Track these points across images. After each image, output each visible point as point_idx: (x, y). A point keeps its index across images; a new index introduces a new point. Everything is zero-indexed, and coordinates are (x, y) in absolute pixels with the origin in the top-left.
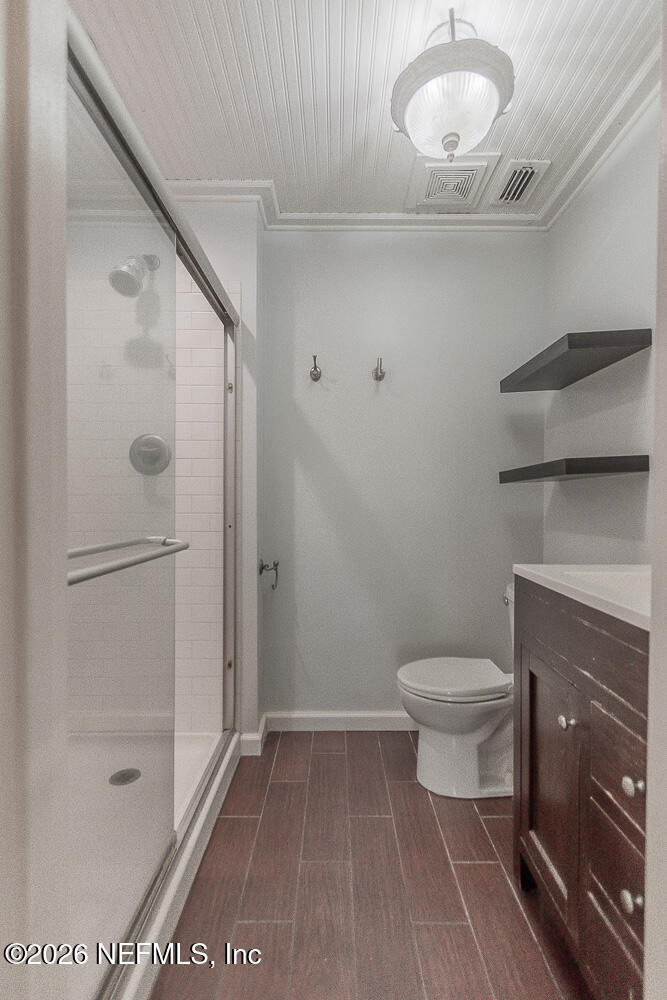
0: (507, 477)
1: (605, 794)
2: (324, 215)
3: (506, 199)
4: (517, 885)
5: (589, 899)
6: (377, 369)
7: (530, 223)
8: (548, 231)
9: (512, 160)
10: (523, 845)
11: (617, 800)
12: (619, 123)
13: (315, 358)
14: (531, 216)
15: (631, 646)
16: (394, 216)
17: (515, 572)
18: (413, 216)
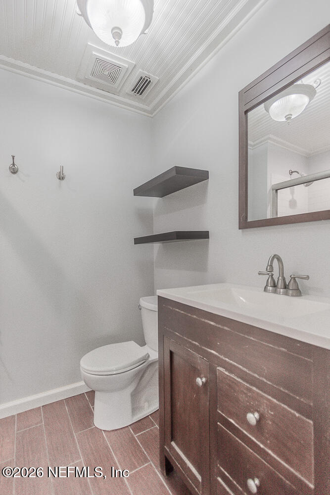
0: (138, 241)
1: (228, 420)
2: (19, 63)
3: (135, 92)
4: (163, 474)
5: (219, 482)
6: (60, 173)
7: (145, 111)
8: (152, 118)
9: (140, 70)
10: (167, 451)
11: (237, 424)
12: (191, 69)
13: (13, 157)
14: (145, 107)
15: (246, 336)
16: (69, 80)
17: (157, 294)
18: (81, 85)
